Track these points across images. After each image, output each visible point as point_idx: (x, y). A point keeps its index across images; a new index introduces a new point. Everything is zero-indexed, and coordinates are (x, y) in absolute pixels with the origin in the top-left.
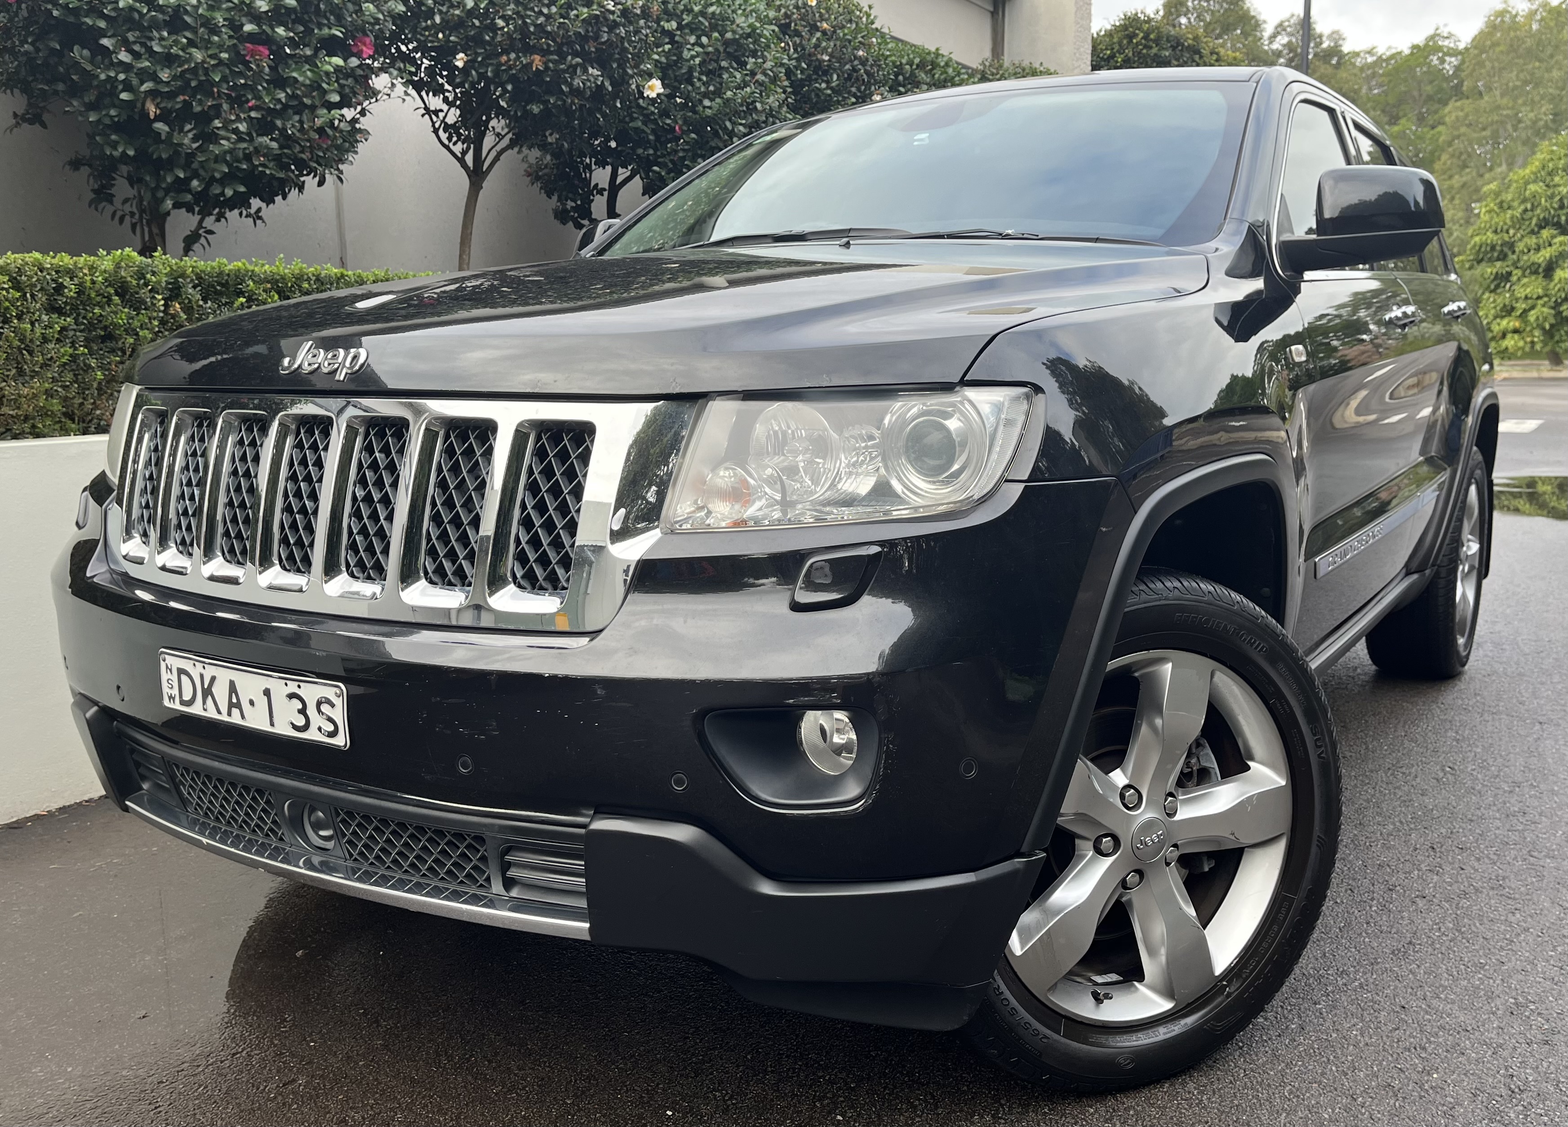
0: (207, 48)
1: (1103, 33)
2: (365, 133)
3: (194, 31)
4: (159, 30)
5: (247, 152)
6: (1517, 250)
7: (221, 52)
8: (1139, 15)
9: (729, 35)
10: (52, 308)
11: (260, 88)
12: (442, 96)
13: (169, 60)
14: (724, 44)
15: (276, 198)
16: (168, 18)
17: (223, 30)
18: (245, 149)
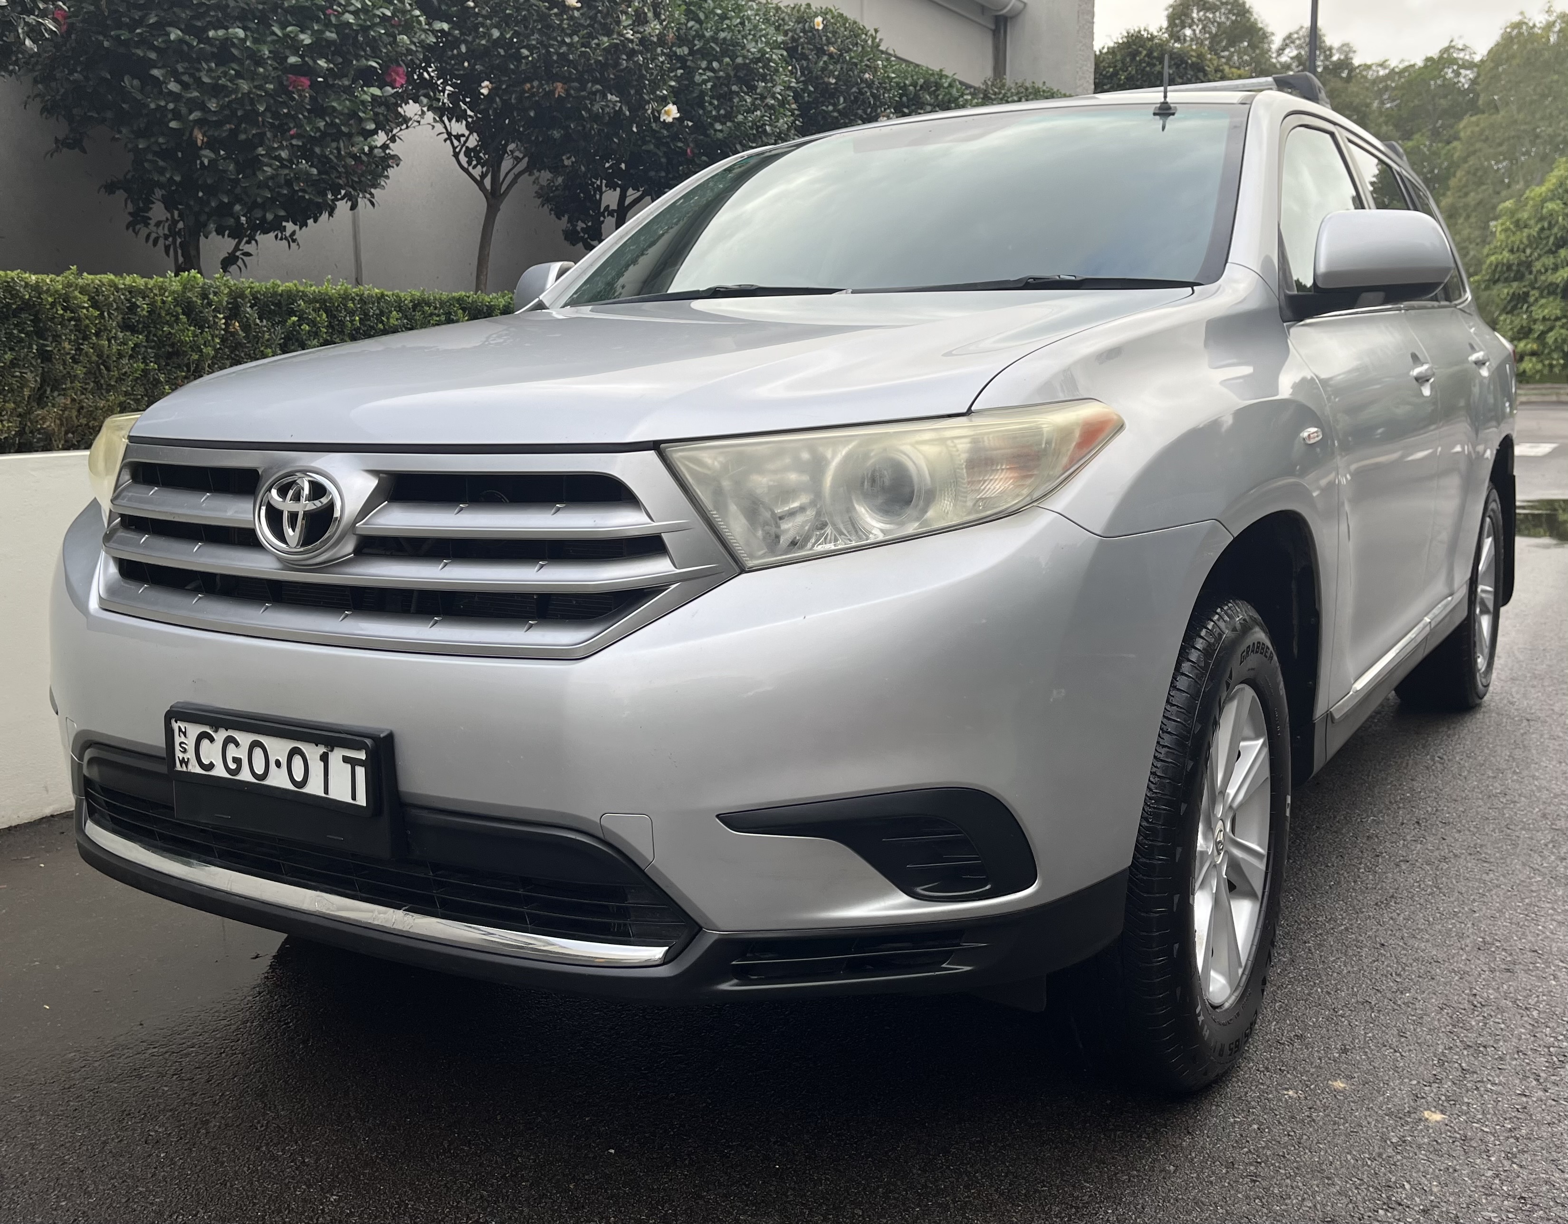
0: (253, 80)
1: (1105, 50)
2: (396, 159)
3: (240, 62)
4: (207, 61)
5: (288, 177)
6: (1534, 270)
7: (266, 83)
8: (1142, 33)
9: (739, 60)
10: (127, 327)
11: (300, 116)
12: (464, 122)
13: (216, 90)
14: (734, 69)
15: (309, 221)
16: (215, 50)
17: (269, 62)
18: (286, 175)
